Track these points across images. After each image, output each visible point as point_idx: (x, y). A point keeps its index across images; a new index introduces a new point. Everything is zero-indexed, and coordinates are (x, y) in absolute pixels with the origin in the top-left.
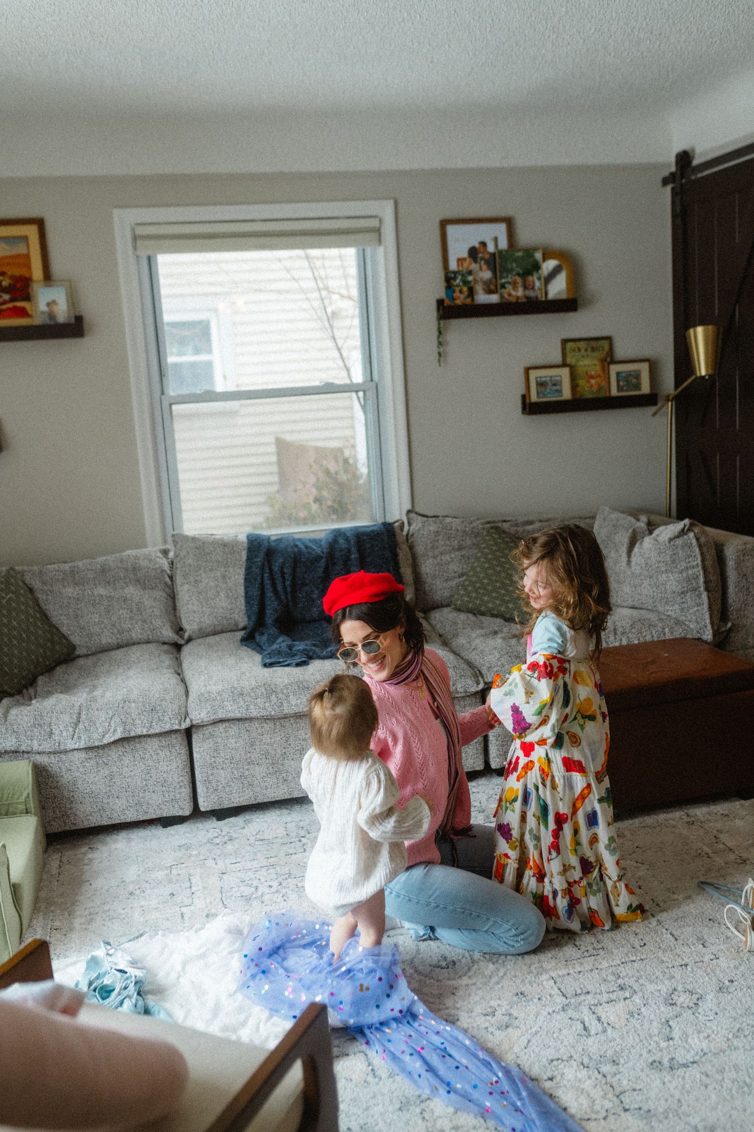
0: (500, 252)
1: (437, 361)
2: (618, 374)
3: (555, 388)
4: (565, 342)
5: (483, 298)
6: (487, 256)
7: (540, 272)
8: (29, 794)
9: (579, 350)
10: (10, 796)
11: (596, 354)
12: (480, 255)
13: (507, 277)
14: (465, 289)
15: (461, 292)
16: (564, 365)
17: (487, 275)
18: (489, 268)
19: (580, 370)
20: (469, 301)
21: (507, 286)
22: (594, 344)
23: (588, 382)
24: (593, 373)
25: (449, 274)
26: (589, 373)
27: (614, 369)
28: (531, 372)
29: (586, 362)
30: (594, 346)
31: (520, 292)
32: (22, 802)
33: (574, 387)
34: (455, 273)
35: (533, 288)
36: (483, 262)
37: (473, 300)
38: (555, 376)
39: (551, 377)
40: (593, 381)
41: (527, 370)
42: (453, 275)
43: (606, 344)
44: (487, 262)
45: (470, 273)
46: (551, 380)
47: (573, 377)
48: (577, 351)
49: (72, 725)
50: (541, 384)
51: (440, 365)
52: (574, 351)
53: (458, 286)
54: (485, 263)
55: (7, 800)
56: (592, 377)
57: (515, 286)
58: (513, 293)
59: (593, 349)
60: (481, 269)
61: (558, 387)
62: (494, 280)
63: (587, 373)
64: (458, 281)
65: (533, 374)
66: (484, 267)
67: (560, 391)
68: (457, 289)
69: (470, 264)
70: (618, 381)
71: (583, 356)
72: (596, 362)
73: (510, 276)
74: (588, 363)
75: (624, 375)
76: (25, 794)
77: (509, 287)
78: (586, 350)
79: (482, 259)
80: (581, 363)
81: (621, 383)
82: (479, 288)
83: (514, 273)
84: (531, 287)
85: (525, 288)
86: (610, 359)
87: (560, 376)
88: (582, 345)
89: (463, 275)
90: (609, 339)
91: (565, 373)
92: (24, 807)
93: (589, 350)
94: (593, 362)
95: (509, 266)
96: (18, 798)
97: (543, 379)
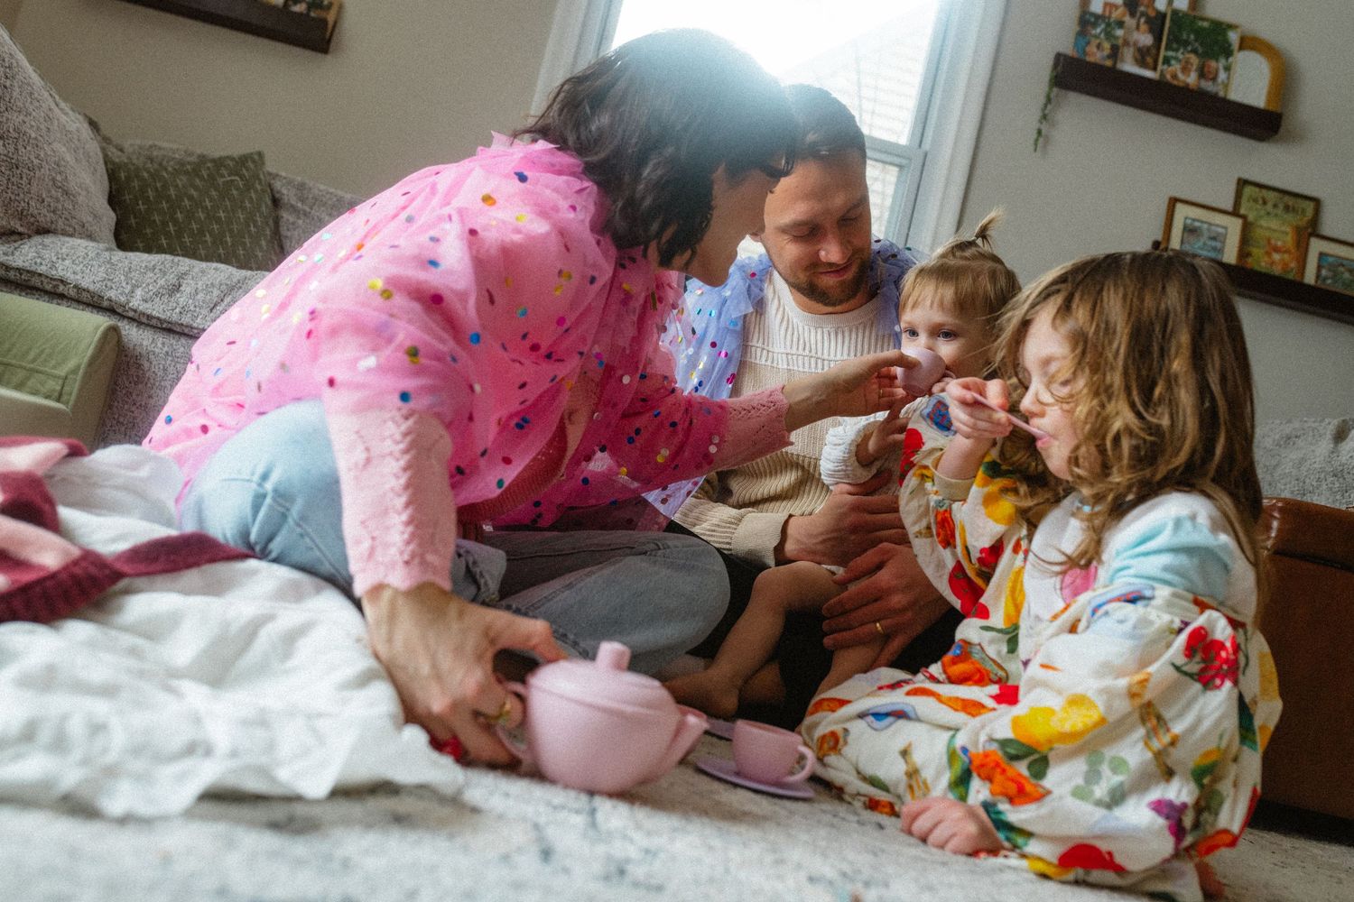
0: (1175, 12)
1: (1032, 141)
2: (1322, 255)
3: (1213, 243)
4: (1242, 183)
5: (1129, 66)
6: (1152, 14)
7: (1231, 59)
8: (78, 367)
9: (1265, 203)
10: (44, 356)
11: (1289, 217)
12: (1142, 9)
13: (1177, 50)
14: (1107, 46)
15: (1099, 46)
16: (1235, 213)
17: (1146, 39)
18: (1151, 31)
19: (1259, 233)
20: (1109, 63)
21: (1173, 62)
22: (1290, 201)
23: (1268, 254)
24: (1279, 243)
25: (1088, 16)
26: (1273, 242)
27: (1316, 246)
28: (1179, 206)
29: (1274, 224)
30: (1290, 203)
31: (1191, 79)
32: (59, 377)
33: (1243, 253)
34: (1097, 17)
35: (1214, 79)
36: (1142, 20)
37: (1115, 63)
38: (1218, 226)
39: (1210, 224)
40: (1276, 257)
41: (1174, 201)
42: (1093, 20)
43: (1310, 207)
44: (1149, 21)
45: (1121, 24)
46: (1209, 230)
47: (1245, 240)
48: (1261, 202)
49: (224, 287)
50: (1190, 230)
51: (1035, 150)
52: (1255, 201)
53: (1096, 37)
54: (1146, 22)
55: (34, 361)
56: (1277, 250)
57: (1185, 70)
58: (1180, 76)
59: (1287, 208)
60: (1138, 27)
61: (1218, 245)
62: (1154, 51)
63: (1269, 240)
64: (1098, 30)
65: (1182, 212)
66: (1144, 27)
67: (1221, 251)
68: (1095, 42)
69: (1124, 15)
70: (1319, 267)
71: (1268, 214)
72: (1288, 229)
73: (1182, 50)
74: (1277, 228)
75: (1331, 260)
76: (71, 364)
77: (1176, 67)
78: (1275, 206)
79: (1143, 14)
80: (1263, 223)
81: (1324, 272)
82: (1128, 54)
83: (1189, 48)
84: (1211, 76)
85: (1202, 74)
86: (1311, 230)
87: (1226, 228)
88: (1271, 195)
89: (1108, 25)
90: (1317, 202)
91: (1234, 227)
92: (58, 388)
93: (1281, 206)
94: (1283, 228)
95: (1185, 37)
96: (54, 367)
97: (1197, 224)
